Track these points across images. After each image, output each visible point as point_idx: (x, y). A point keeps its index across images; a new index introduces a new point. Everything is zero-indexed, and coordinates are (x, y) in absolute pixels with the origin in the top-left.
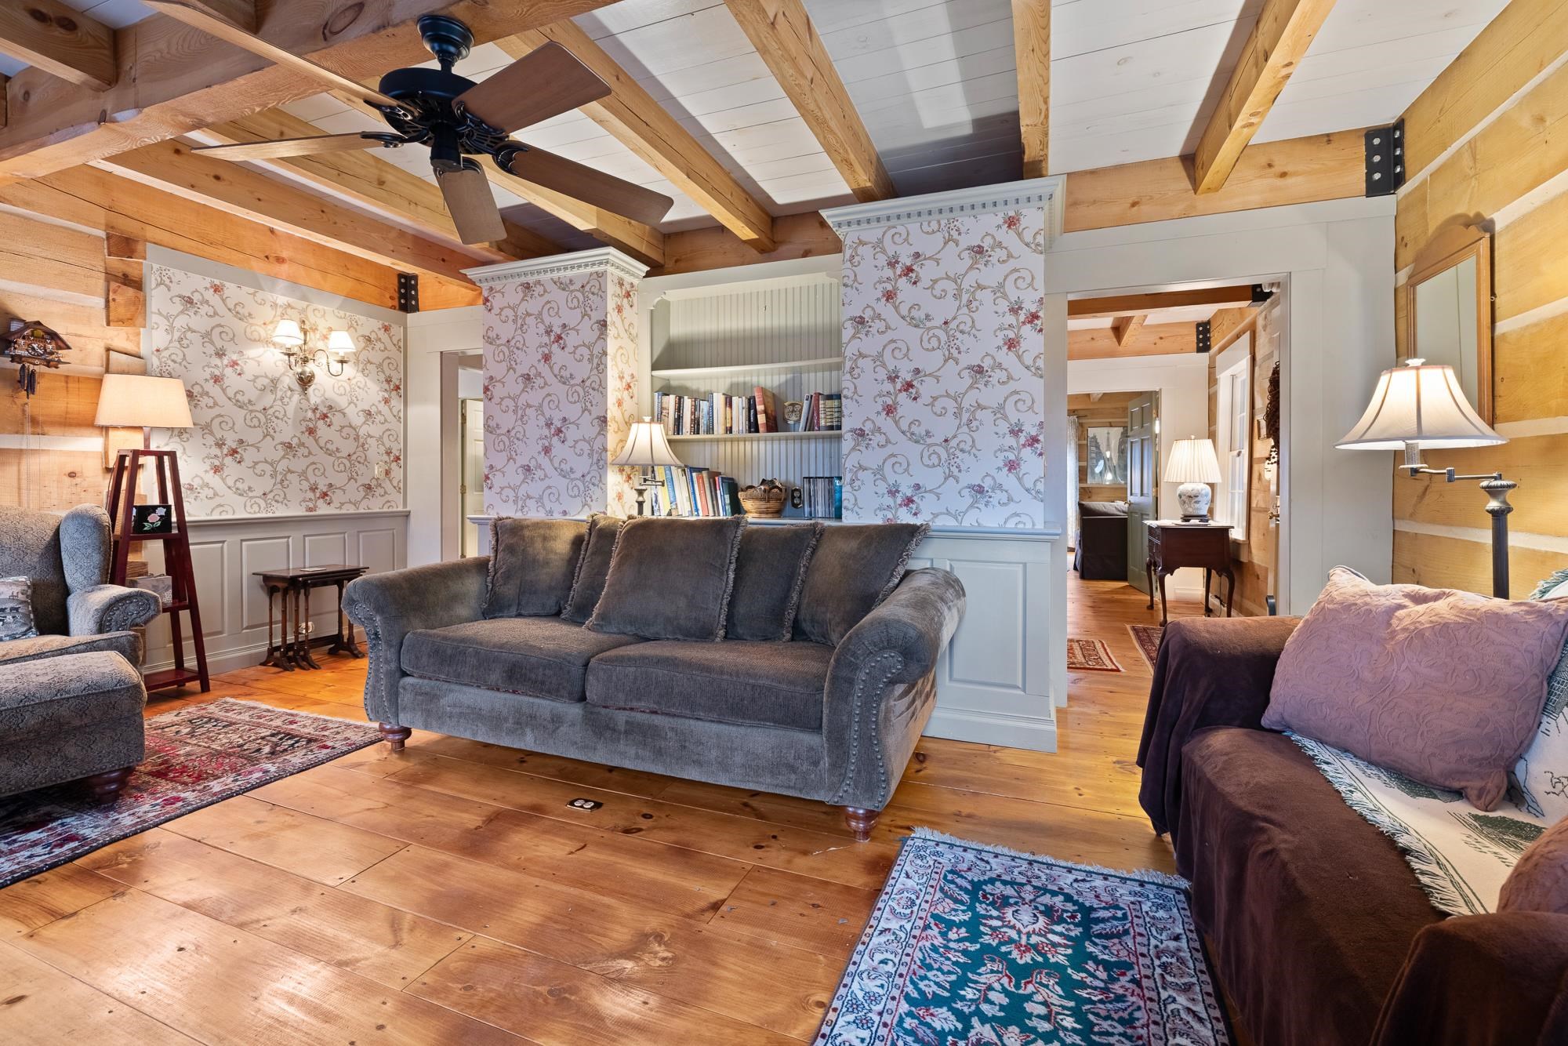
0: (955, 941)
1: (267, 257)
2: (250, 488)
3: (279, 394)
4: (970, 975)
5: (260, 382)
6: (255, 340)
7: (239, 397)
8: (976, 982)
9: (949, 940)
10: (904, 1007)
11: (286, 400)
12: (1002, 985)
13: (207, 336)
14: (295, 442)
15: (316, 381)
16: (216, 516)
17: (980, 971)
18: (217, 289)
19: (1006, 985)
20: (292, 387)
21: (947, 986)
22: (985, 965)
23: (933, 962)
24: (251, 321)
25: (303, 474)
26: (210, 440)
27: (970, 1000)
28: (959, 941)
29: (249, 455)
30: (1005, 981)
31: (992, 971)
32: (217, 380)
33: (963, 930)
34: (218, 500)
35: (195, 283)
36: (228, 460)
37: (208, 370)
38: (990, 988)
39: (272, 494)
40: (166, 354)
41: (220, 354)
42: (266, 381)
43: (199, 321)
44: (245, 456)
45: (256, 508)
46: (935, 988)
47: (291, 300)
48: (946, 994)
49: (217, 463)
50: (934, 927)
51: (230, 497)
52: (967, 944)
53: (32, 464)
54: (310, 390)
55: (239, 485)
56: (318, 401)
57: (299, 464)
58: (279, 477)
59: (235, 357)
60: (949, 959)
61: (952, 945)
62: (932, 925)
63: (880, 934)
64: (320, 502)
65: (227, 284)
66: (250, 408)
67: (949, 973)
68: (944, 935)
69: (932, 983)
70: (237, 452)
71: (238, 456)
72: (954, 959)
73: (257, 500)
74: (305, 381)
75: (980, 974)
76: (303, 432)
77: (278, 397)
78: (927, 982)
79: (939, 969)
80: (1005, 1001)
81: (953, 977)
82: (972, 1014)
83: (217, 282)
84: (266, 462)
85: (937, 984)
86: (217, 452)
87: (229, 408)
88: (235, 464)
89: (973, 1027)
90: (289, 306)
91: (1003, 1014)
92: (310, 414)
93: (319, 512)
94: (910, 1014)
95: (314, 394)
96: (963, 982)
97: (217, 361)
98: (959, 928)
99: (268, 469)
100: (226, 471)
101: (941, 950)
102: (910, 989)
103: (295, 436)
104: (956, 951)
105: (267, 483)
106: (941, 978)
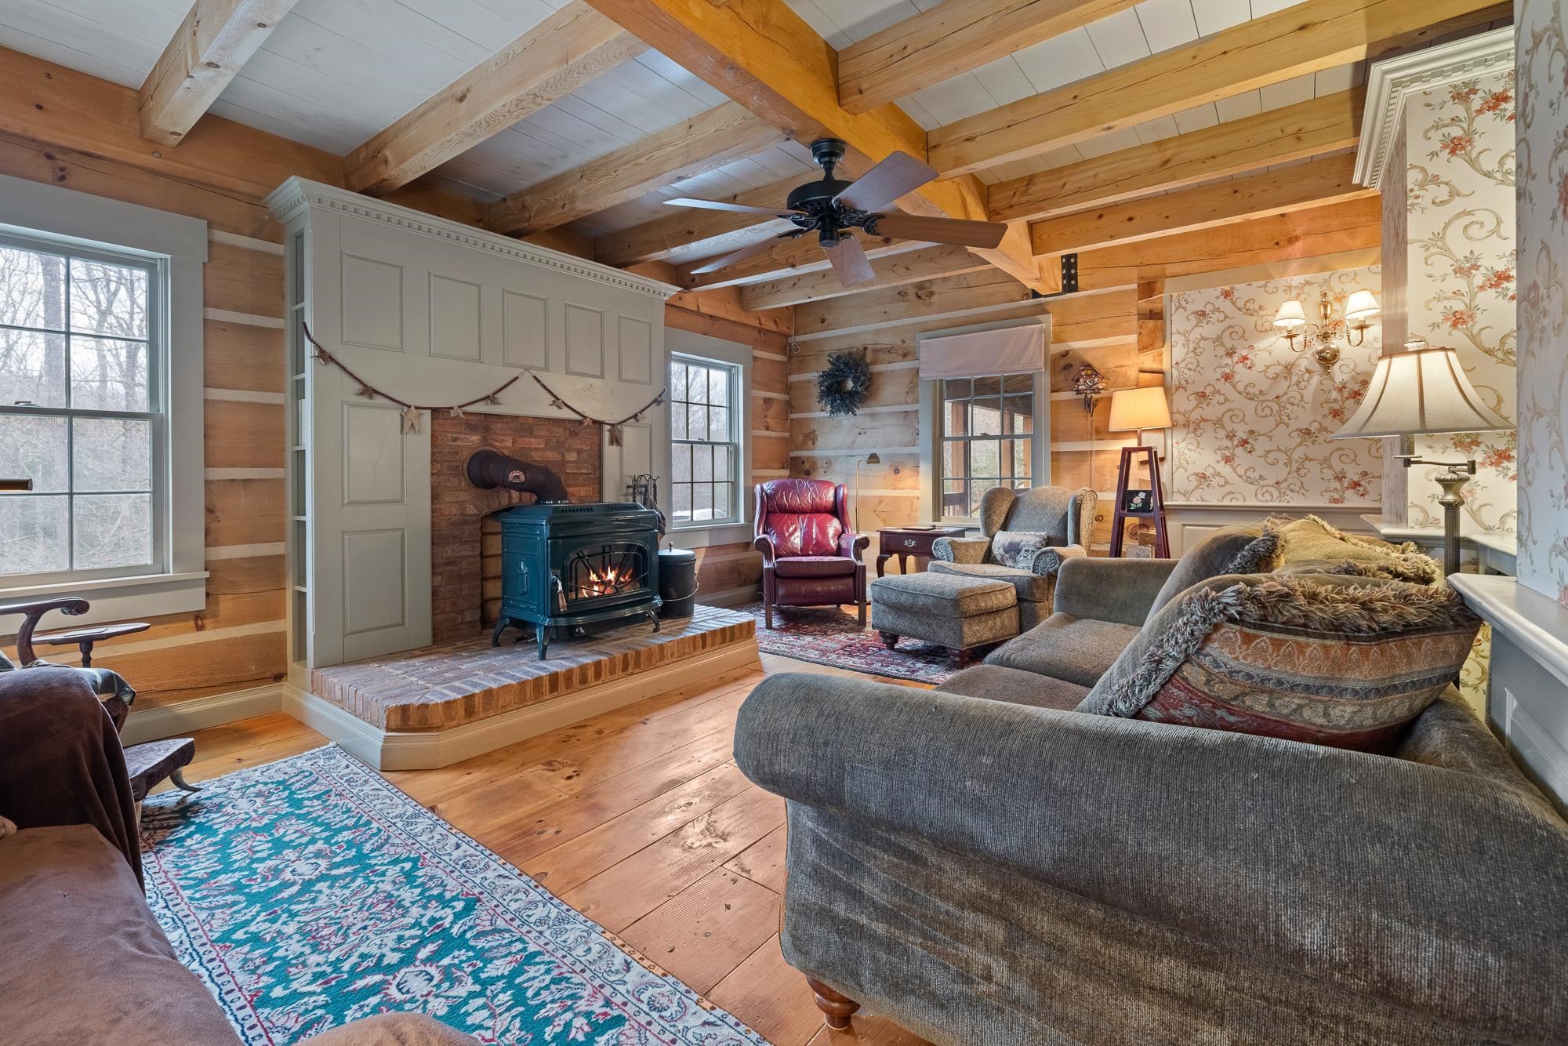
0: (571, 1020)
1: (1277, 244)
2: (1261, 477)
3: (1295, 379)
4: (521, 1009)
5: (1271, 373)
6: (1266, 331)
7: (1249, 390)
8: (509, 1009)
9: (576, 1015)
10: (532, 948)
11: (1303, 384)
12: (487, 1029)
13: (1218, 340)
14: (1314, 427)
15: (1342, 355)
16: (1226, 502)
17: (518, 1019)
18: (1227, 294)
19: (483, 1032)
20: (1311, 368)
21: (526, 985)
22: (520, 1029)
23: (559, 987)
24: (1261, 313)
25: (1326, 462)
26: (1222, 433)
27: (497, 995)
28: (568, 1026)
29: (1260, 445)
30: (488, 1035)
31: (508, 1030)
32: (1227, 377)
33: (581, 1037)
34: (1228, 488)
35: (1207, 296)
36: (1239, 451)
37: (1219, 371)
38: (493, 1016)
39: (1287, 483)
40: (1183, 365)
41: (1230, 353)
42: (1279, 369)
43: (1209, 330)
44: (1256, 446)
45: (1269, 497)
46: (531, 974)
47: (1308, 277)
48: (518, 981)
49: (1228, 454)
50: (604, 1010)
51: (1240, 485)
52: (558, 1029)
53: (1096, 461)
54: (1336, 368)
55: (1249, 474)
56: (1346, 378)
57: (1319, 451)
58: (1295, 466)
59: (1244, 353)
60: (553, 1001)
61: (568, 1015)
62: (608, 1010)
63: (626, 961)
64: (1350, 493)
65: (1237, 286)
66: (1261, 398)
67: (537, 994)
68: (588, 1015)
69: (537, 974)
70: (1248, 443)
71: (1249, 446)
72: (549, 1006)
73: (1270, 489)
74: (1327, 360)
75: (514, 1017)
76: (1325, 416)
77: (1294, 382)
78: (542, 971)
79: (547, 987)
80: (469, 1021)
81: (530, 993)
82: (484, 989)
83: (1227, 288)
84: (1279, 450)
85: (534, 978)
86: (1228, 443)
87: (1239, 402)
88: (1245, 454)
89: (474, 983)
90: (1307, 283)
91: (462, 1011)
92: (1334, 394)
93: (1347, 504)
94: (524, 949)
95: (1340, 372)
96: (519, 998)
97: (1229, 361)
98: (586, 1035)
99: (1282, 457)
100: (1237, 461)
101: (569, 1003)
102: (546, 958)
103: (1315, 421)
104: (557, 1015)
105: (1281, 472)
106: (537, 984)
